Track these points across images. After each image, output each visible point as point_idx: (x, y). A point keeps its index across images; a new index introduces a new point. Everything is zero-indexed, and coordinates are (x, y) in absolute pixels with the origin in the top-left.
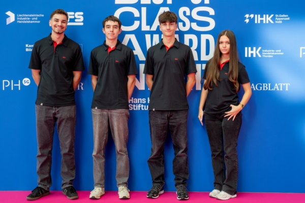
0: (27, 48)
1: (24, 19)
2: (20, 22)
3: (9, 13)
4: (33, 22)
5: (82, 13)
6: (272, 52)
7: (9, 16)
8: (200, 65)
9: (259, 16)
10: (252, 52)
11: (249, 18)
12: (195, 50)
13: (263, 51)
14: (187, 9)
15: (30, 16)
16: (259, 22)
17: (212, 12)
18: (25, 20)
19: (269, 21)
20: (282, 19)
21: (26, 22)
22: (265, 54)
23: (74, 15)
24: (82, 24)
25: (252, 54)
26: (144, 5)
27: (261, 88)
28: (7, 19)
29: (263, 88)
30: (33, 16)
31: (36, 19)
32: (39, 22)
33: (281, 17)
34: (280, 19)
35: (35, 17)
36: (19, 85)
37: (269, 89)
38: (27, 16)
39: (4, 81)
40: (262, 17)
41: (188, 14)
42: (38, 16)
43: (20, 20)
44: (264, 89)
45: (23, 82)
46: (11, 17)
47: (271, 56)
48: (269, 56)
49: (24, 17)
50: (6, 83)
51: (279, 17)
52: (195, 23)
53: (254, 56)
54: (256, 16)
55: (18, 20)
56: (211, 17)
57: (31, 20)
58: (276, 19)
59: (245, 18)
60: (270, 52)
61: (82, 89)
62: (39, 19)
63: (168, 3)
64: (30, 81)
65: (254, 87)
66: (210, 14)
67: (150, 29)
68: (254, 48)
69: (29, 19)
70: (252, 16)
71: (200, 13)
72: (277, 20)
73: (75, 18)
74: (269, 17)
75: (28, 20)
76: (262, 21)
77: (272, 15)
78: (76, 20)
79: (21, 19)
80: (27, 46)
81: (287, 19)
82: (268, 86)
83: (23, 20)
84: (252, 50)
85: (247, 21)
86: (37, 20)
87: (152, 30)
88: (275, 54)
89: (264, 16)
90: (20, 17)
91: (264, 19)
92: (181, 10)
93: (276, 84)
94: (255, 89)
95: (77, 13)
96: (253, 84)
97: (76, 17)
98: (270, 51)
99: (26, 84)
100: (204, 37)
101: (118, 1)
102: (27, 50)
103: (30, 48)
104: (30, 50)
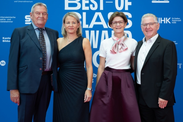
0: (4, 39)
4: (8, 22)
9: (161, 18)
17: (130, 15)
18: (2, 21)
19: (168, 22)
20: (176, 21)
21: (3, 22)
26: (85, 11)
30: (8, 17)
31: (10, 20)
32: (12, 22)
33: (176, 20)
34: (175, 21)
35: (10, 18)
38: (3, 17)
42: (11, 17)
45: (1, 63)
49: (2, 19)
51: (174, 20)
54: (159, 18)
56: (130, 19)
57: (6, 21)
58: (172, 20)
63: (100, 9)
64: (5, 63)
66: (129, 17)
67: (89, 26)
69: (5, 20)
72: (173, 21)
74: (168, 19)
75: (4, 21)
76: (163, 22)
77: (170, 18)
80: (3, 38)
81: (179, 21)
86: (11, 21)
87: (89, 27)
91: (164, 20)
92: (110, 14)
99: (3, 65)
101: (67, 8)
102: (3, 41)
103: (5, 40)
104: (6, 41)
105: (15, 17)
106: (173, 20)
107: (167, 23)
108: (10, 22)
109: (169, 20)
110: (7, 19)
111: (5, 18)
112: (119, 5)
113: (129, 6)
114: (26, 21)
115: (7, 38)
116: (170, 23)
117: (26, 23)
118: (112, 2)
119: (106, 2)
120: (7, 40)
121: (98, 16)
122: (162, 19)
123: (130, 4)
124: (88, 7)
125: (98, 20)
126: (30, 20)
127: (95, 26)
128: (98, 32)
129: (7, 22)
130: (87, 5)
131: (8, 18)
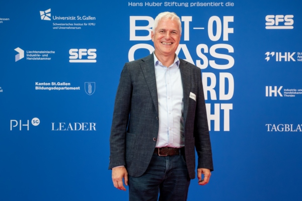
0: (37, 86)
1: (34, 55)
2: (30, 59)
3: (18, 50)
4: (44, 59)
5: (95, 50)
6: (294, 92)
7: (17, 53)
8: (219, 104)
9: (280, 53)
10: (273, 91)
11: (270, 56)
12: (214, 89)
13: (285, 90)
14: (205, 47)
15: (41, 52)
16: (280, 60)
17: (231, 49)
18: (35, 57)
19: (291, 59)
21: (36, 59)
22: (287, 93)
23: (87, 52)
24: (95, 61)
25: (273, 94)
27: (283, 129)
28: (16, 56)
29: (284, 129)
30: (43, 52)
31: (47, 55)
32: (49, 59)
35: (46, 54)
36: (28, 125)
37: (292, 131)
38: (37, 52)
39: (11, 121)
40: (283, 54)
41: (206, 51)
42: (49, 52)
43: (30, 57)
44: (286, 130)
45: (32, 122)
46: (20, 53)
47: (293, 96)
48: (291, 96)
49: (34, 54)
50: (14, 123)
52: (214, 61)
53: (276, 95)
54: (277, 53)
55: (28, 57)
56: (231, 54)
57: (41, 57)
58: (298, 56)
59: (266, 56)
60: (292, 92)
61: (95, 129)
62: (50, 55)
63: (185, 40)
64: (39, 121)
65: (275, 128)
66: (229, 52)
68: (276, 87)
69: (39, 55)
70: (273, 54)
71: (219, 51)
72: (299, 58)
73: (88, 55)
74: (290, 55)
75: (38, 57)
76: (283, 59)
77: (294, 53)
78: (89, 57)
79: (31, 55)
80: (36, 84)
82: (290, 127)
83: (33, 57)
84: (273, 89)
85: (268, 59)
86: (48, 57)
88: (298, 93)
89: (286, 53)
90: (29, 54)
91: (285, 57)
92: (200, 47)
93: (299, 125)
94: (276, 130)
95: (90, 50)
96: (274, 125)
97: (89, 53)
98: (292, 90)
99: (36, 124)
100: (223, 76)
101: (133, 37)
102: (37, 88)
103: (40, 86)
104: (40, 88)
105: (54, 52)
106: (300, 55)
107: (289, 60)
108: (46, 59)
109: (293, 57)
110: (41, 54)
111: (39, 54)
112: (215, 34)
113: (230, 35)
114: (70, 57)
115: (42, 84)
116: (294, 60)
117: (71, 61)
118: (203, 28)
119: (194, 28)
120: (41, 86)
121: (181, 50)
122: (282, 55)
123: (231, 31)
125: (181, 55)
126: (76, 57)
129: (42, 59)
131: (44, 54)
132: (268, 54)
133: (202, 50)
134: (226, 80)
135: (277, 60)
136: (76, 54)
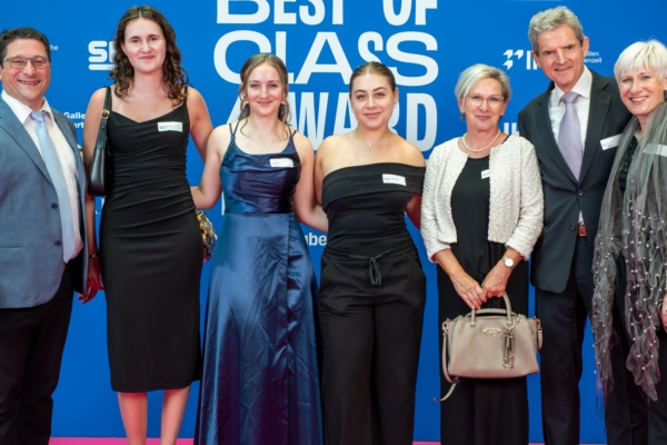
11: (514, 58)
12: (395, 128)
14: (376, 37)
16: (535, 68)
17: (431, 43)
20: (586, 60)
26: (282, 27)
41: (379, 47)
52: (395, 69)
54: (529, 53)
56: (430, 54)
59: (505, 58)
63: (334, 23)
66: (428, 49)
67: (295, 78)
70: (520, 53)
71: (404, 47)
81: (596, 61)
85: (509, 64)
87: (297, 82)
92: (364, 39)
100: (413, 100)
101: (223, 16)
105: (56, 48)
112: (397, 10)
113: (429, 12)
114: (91, 59)
117: (92, 67)
121: (326, 43)
123: (433, 3)
124: (295, 15)
125: (326, 56)
126: (104, 58)
127: (314, 76)
128: (324, 97)
130: (289, 8)
132: (509, 53)
133: (371, 45)
134: (421, 109)
135: (529, 67)
136: (104, 52)
